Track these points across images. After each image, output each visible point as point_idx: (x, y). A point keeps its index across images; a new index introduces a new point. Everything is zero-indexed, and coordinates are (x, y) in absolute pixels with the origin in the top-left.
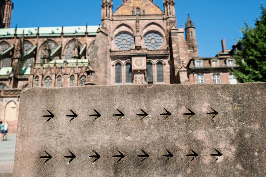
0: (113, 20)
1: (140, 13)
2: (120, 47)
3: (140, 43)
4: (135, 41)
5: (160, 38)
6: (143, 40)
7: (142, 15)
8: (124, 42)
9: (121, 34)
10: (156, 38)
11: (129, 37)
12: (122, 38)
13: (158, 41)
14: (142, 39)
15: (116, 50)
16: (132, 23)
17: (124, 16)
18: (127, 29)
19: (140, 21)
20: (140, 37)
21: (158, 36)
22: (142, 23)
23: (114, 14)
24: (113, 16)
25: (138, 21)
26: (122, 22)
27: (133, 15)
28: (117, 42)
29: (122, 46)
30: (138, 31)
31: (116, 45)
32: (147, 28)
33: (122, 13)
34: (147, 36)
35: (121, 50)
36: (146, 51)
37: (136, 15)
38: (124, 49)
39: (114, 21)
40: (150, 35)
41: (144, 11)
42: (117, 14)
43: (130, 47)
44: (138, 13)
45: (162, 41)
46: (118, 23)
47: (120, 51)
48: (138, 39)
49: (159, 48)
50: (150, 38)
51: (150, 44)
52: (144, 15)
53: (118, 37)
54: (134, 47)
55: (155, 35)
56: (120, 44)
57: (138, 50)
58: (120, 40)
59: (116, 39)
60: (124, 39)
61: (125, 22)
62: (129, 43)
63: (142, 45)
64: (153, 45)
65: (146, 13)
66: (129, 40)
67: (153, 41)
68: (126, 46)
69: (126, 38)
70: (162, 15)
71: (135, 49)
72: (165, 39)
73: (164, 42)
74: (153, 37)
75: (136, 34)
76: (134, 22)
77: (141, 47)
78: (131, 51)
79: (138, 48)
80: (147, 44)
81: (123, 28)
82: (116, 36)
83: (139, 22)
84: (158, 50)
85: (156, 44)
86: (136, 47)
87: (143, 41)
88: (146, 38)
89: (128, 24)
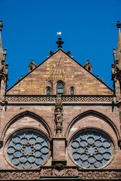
0: (6, 104)
1: (65, 91)
2: (17, 161)
3: (62, 154)
4: (52, 149)
5: (107, 144)
6: (69, 147)
7: (68, 96)
8: (28, 151)
9: (22, 134)
10: (98, 144)
11: (40, 140)
12: (24, 142)
13: (102, 150)
14: (66, 145)
15: (10, 168)
16: (46, 111)
17: (30, 96)
18: (36, 124)
19: (65, 107)
20: (63, 142)
21: (103, 139)
22: (69, 113)
23: (10, 93)
24: (6, 95)
25: (59, 108)
26: (25, 109)
27: (48, 96)
28: (12, 151)
29: (24, 159)
30: (59, 129)
31: (9, 158)
32: (79, 122)
33: (26, 91)
34: (78, 139)
35: (20, 167)
36: (76, 173)
37: (55, 96)
38: (28, 167)
39: (9, 107)
40: (85, 137)
41: (72, 88)
42: (16, 93)
43: (41, 162)
44: (61, 91)
45: (111, 150)
46: (17, 110)
47: (17, 171)
48: (58, 144)
49: (104, 166)
50: (83, 144)
51: (85, 157)
52: (73, 96)
53: (16, 140)
54: (49, 164)
55: (96, 138)
56: (18, 154)
57: (59, 169)
58: (18, 147)
59: (11, 144)
60: (28, 145)
61: (31, 109)
62: (38, 154)
63: (67, 159)
64: (92, 160)
65: (77, 93)
66: (38, 147)
67: (91, 151)
68: (31, 159)
69: (32, 142)
70: (109, 96)
71: (52, 168)
72: (117, 146)
73: (115, 153)
74: (91, 141)
75: (54, 135)
76: (50, 109)
77: (65, 162)
78: (43, 171)
79: (59, 165)
80: (77, 156)
81: (27, 122)
82: (11, 137)
83: (61, 109)
84: (101, 171)
85: (99, 157)
86: (54, 163)
87: (70, 150)
88: (75, 145)
89: (37, 113)
